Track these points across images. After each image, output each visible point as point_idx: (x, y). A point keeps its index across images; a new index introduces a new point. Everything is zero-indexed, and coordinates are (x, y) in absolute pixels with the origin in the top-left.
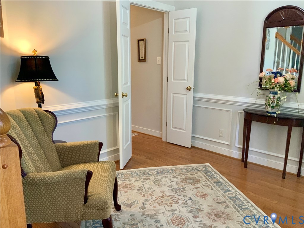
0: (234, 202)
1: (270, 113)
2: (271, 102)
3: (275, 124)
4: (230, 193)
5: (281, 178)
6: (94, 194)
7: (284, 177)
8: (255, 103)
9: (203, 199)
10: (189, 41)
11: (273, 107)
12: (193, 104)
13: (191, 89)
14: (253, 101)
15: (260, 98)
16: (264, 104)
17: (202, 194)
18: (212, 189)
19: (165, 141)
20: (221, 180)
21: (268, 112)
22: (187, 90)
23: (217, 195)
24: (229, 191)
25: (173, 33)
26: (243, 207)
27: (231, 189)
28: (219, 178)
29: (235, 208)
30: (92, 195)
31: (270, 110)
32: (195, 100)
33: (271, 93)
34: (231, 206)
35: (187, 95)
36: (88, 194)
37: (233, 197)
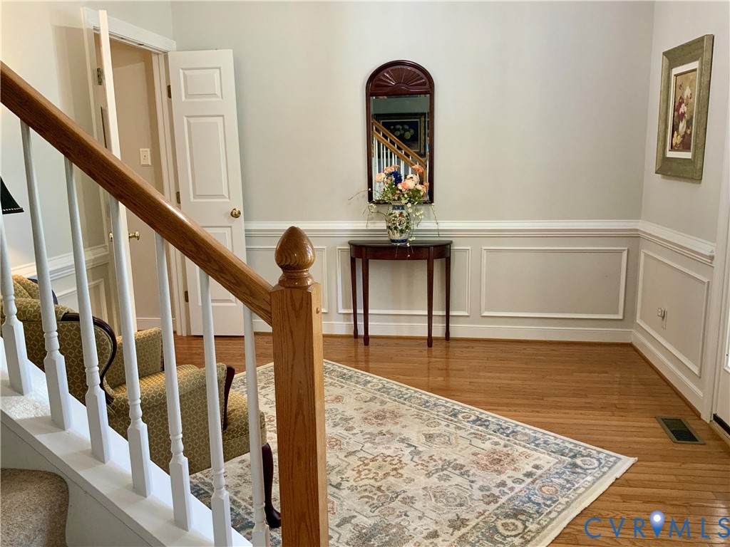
0: (388, 395)
1: (398, 241)
2: (398, 224)
3: (409, 259)
4: (372, 384)
5: (426, 347)
6: (234, 408)
7: (430, 345)
8: (365, 228)
9: (340, 404)
10: (223, 116)
11: (402, 231)
12: (246, 245)
13: (240, 213)
14: (362, 225)
15: (372, 219)
16: (386, 228)
17: (333, 398)
18: (342, 387)
19: (184, 334)
20: (345, 371)
21: (393, 241)
22: (232, 216)
23: (355, 392)
24: (369, 382)
25: (184, 99)
26: (405, 396)
27: (368, 378)
28: (339, 370)
29: (395, 400)
30: (233, 410)
31: (397, 236)
32: (249, 235)
33: (394, 208)
34: (389, 400)
35: (231, 227)
36: (229, 409)
37: (382, 388)
